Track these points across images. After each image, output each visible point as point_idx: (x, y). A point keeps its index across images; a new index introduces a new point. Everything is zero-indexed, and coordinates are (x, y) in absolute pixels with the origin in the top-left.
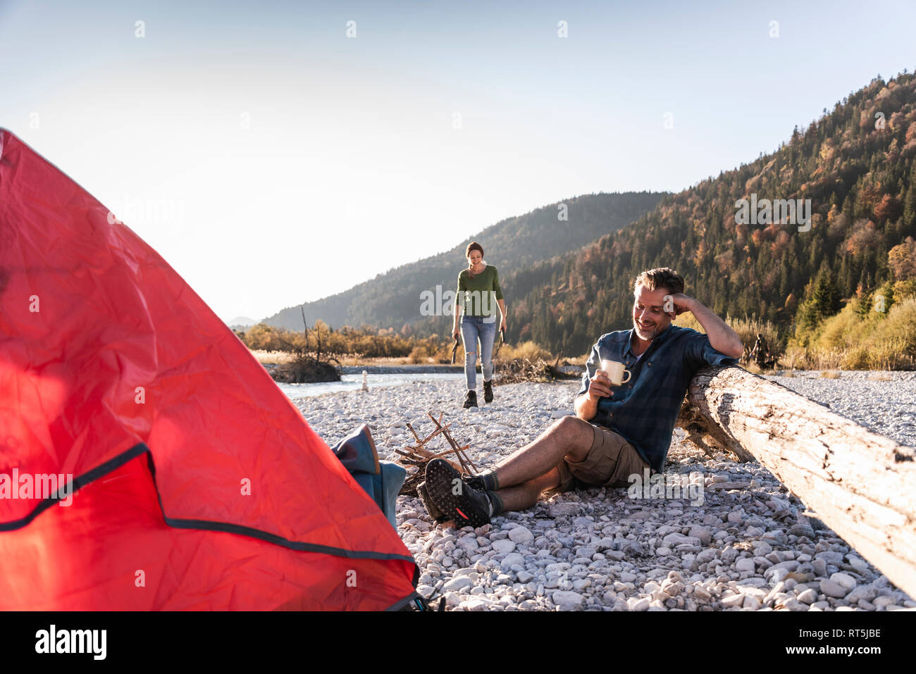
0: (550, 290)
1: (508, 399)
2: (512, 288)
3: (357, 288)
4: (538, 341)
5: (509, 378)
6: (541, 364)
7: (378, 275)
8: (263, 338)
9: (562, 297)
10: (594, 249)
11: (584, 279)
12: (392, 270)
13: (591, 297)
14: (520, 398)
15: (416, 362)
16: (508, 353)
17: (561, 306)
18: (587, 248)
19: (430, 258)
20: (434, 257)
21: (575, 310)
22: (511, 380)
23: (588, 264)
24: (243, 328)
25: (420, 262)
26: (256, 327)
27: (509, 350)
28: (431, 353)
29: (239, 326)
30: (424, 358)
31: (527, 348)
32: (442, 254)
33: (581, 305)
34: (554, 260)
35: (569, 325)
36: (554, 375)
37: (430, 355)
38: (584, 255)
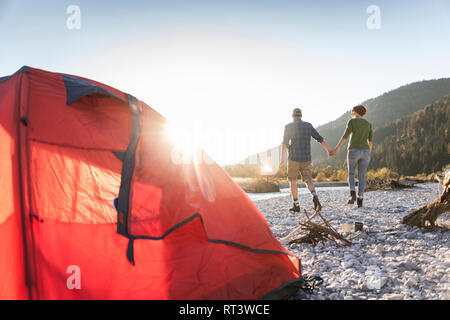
0: (395, 138)
4: (390, 167)
6: (389, 180)
9: (403, 142)
10: (422, 113)
11: (416, 131)
13: (421, 141)
15: (320, 181)
16: (371, 175)
17: (403, 147)
18: (417, 113)
21: (412, 149)
22: (370, 189)
23: (419, 122)
27: (373, 173)
28: (328, 176)
30: (324, 179)
31: (383, 171)
33: (415, 145)
34: (397, 121)
35: (409, 157)
36: (396, 186)
37: (328, 177)
38: (416, 116)
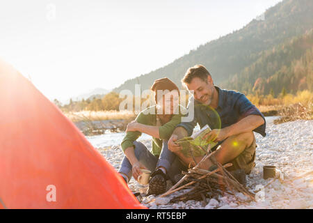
1: (283, 133)
2: (290, 52)
3: (177, 61)
5: (287, 118)
7: (191, 51)
8: (114, 102)
12: (201, 46)
14: (291, 131)
19: (228, 35)
20: (230, 34)
24: (100, 96)
25: (221, 39)
26: (109, 95)
27: (291, 98)
29: (97, 95)
32: (237, 31)
